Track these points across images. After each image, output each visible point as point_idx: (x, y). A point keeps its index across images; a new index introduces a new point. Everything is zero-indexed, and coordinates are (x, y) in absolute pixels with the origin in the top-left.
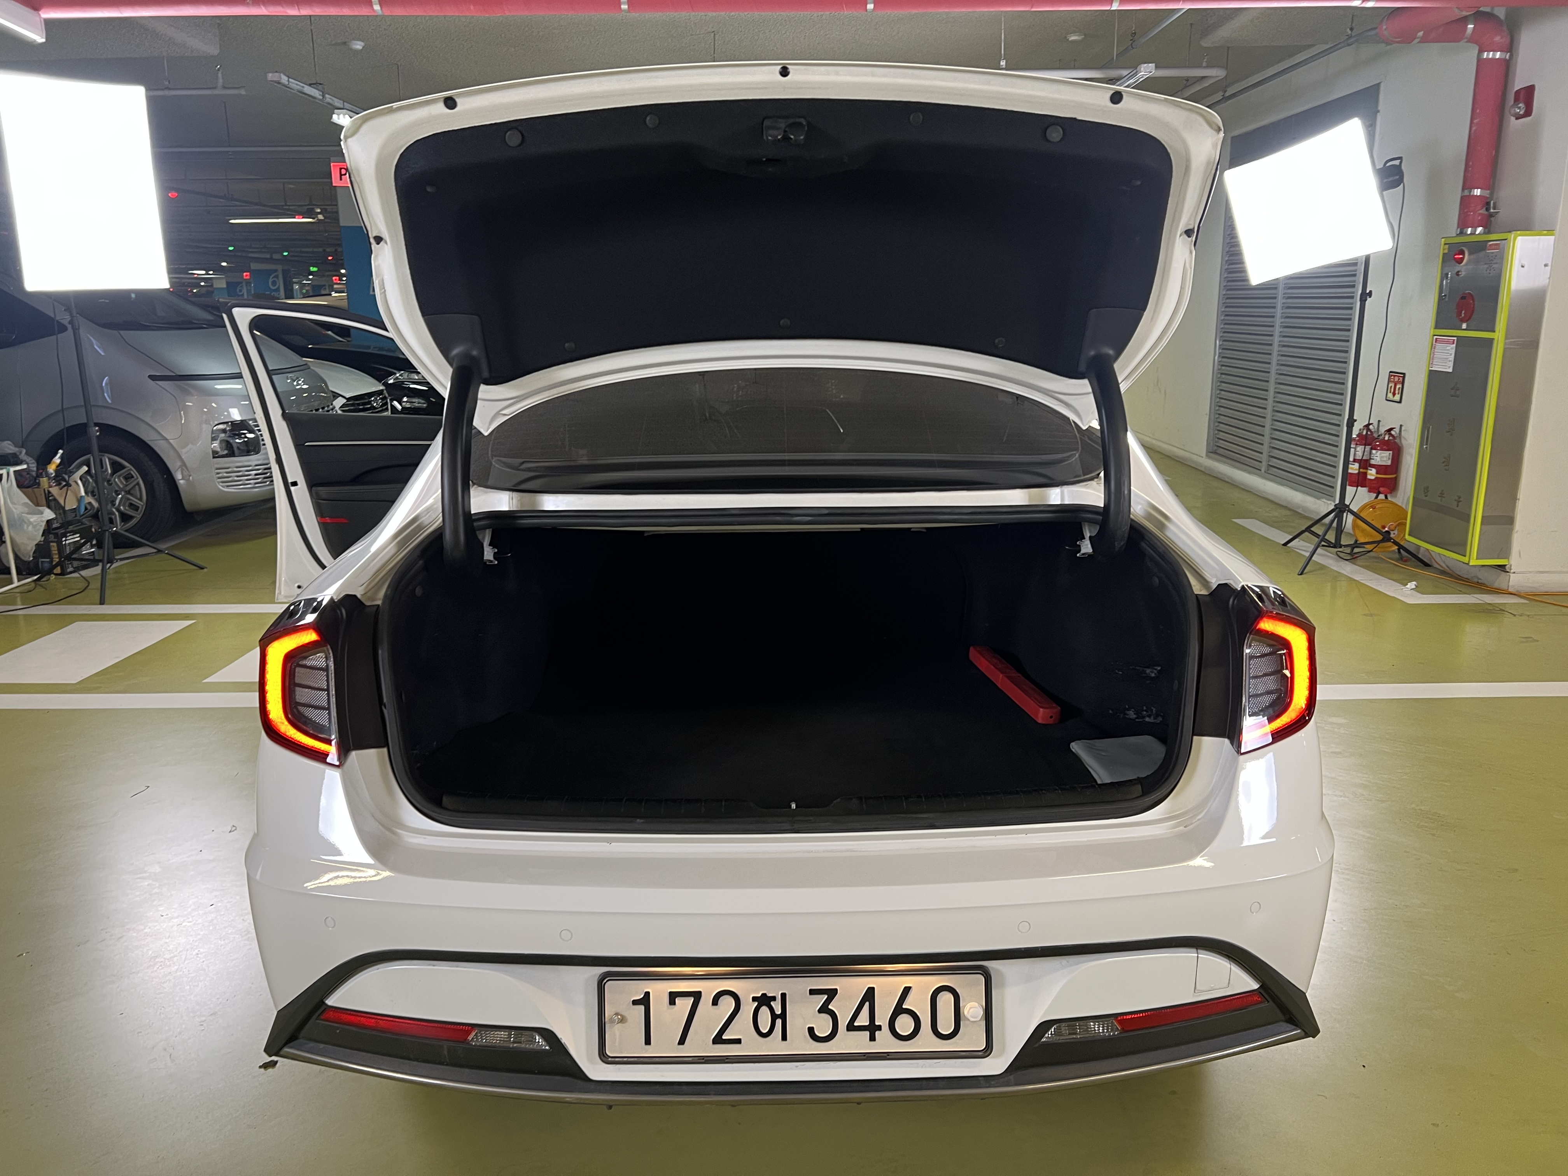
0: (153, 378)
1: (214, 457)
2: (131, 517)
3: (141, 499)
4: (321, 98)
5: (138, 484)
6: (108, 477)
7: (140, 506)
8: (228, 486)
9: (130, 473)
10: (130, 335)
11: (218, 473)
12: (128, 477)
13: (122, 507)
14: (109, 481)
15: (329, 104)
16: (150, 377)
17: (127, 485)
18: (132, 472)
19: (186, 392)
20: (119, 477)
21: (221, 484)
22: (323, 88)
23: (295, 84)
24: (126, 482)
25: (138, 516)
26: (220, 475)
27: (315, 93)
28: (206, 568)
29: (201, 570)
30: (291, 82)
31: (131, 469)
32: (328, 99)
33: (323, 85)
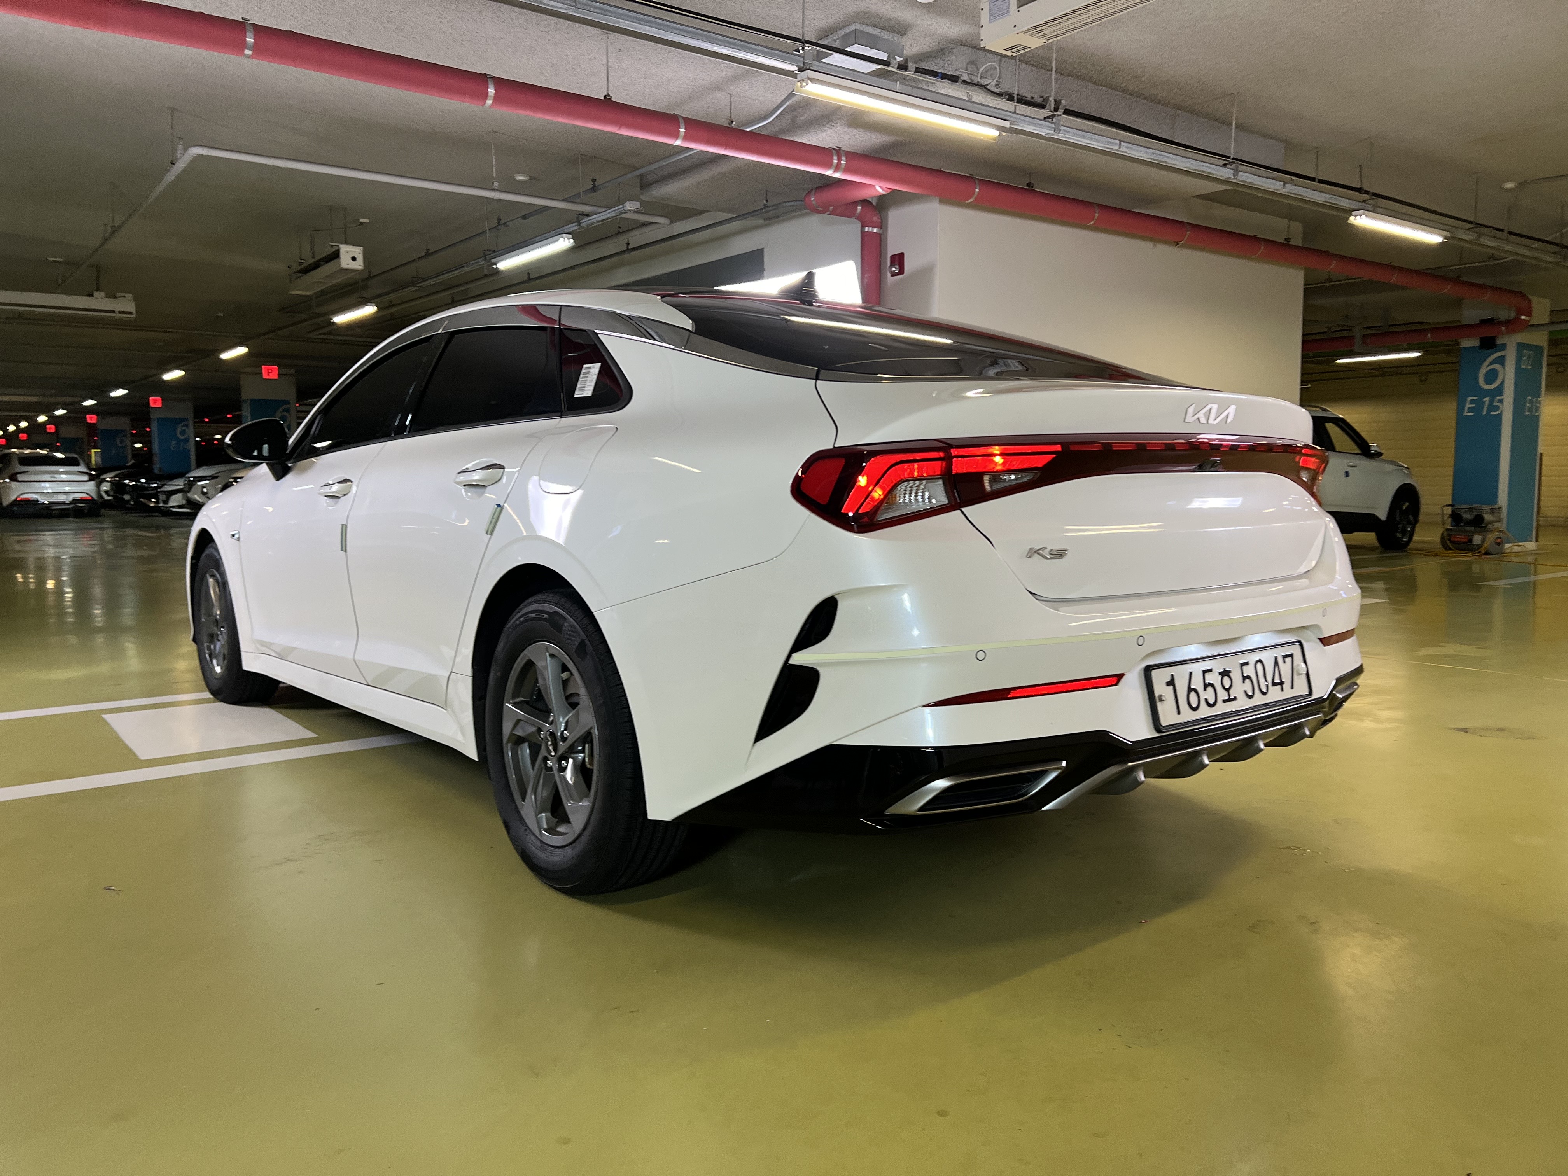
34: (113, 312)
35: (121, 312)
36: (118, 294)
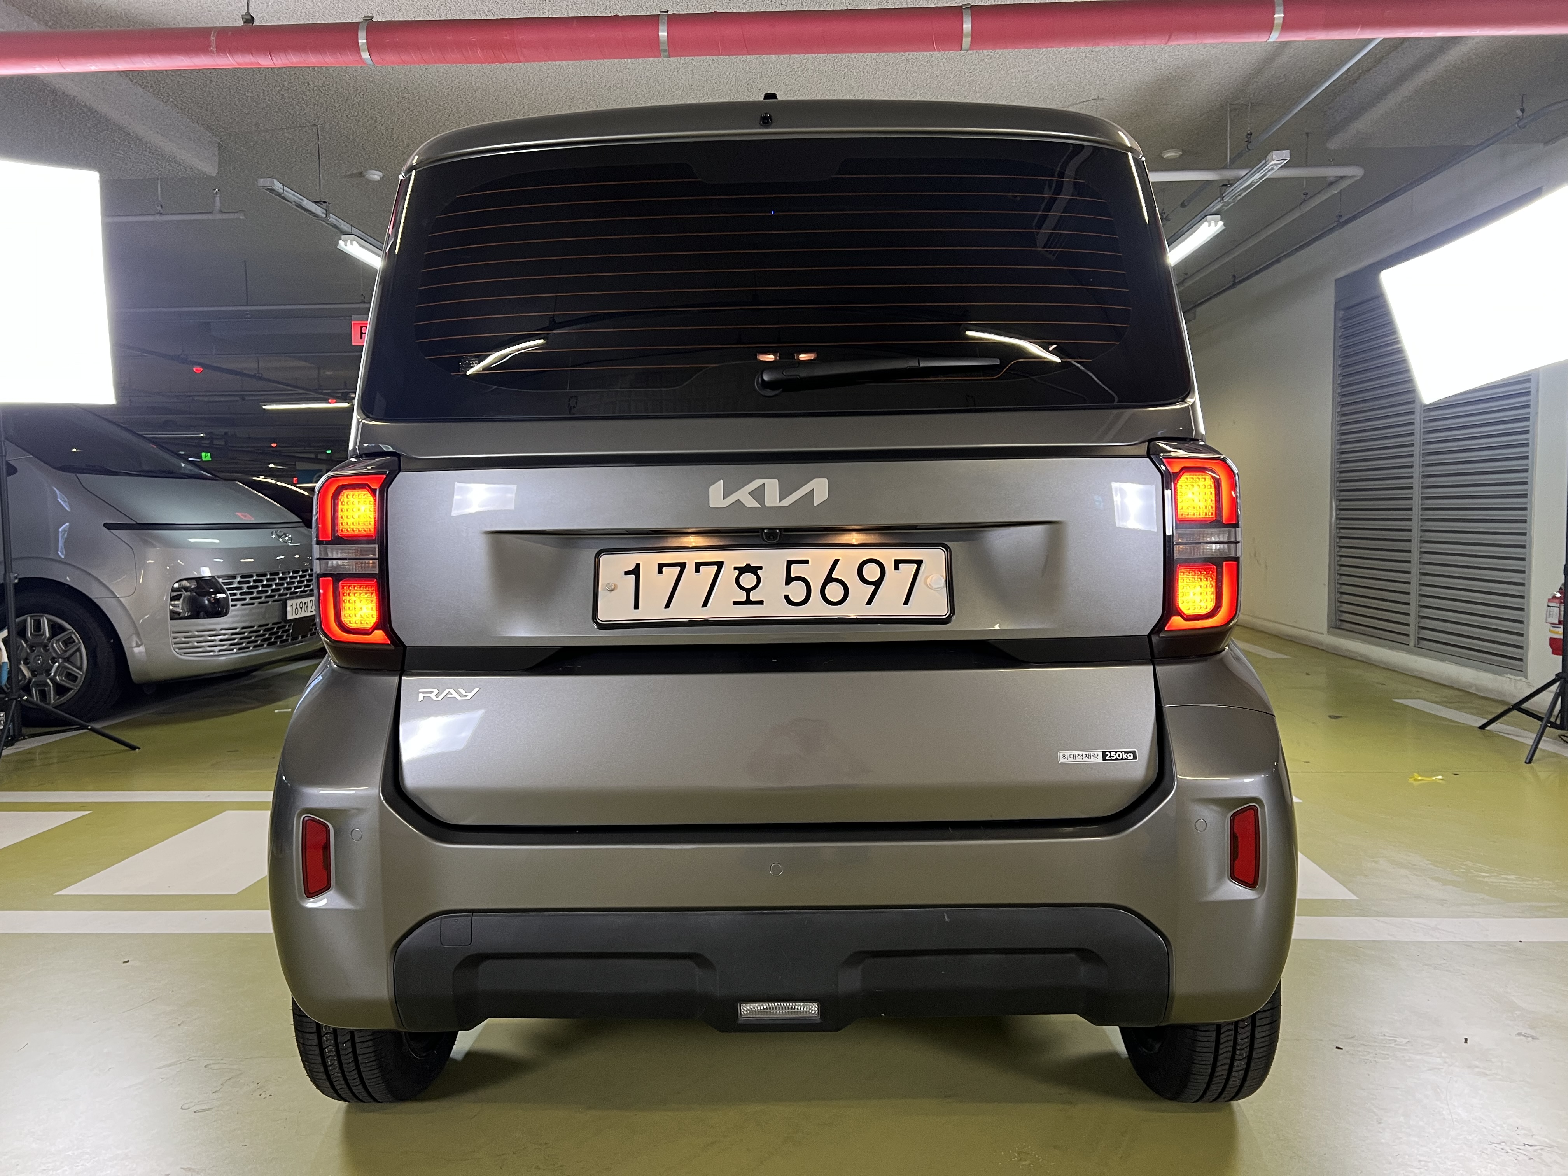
0: (108, 526)
1: (171, 619)
2: (69, 689)
3: (80, 669)
4: (325, 216)
5: (79, 650)
6: (46, 641)
7: (79, 676)
8: (185, 653)
9: (71, 637)
10: (87, 479)
11: (175, 638)
12: (68, 642)
13: (57, 677)
14: (45, 647)
15: (335, 226)
16: (105, 525)
17: (65, 651)
18: (73, 636)
19: (146, 542)
20: (57, 642)
21: (177, 650)
22: (327, 206)
23: (290, 194)
24: (65, 648)
25: (75, 688)
26: (178, 640)
27: (317, 210)
28: (139, 748)
29: (134, 751)
30: (286, 191)
31: (72, 632)
32: (333, 219)
33: (325, 202)
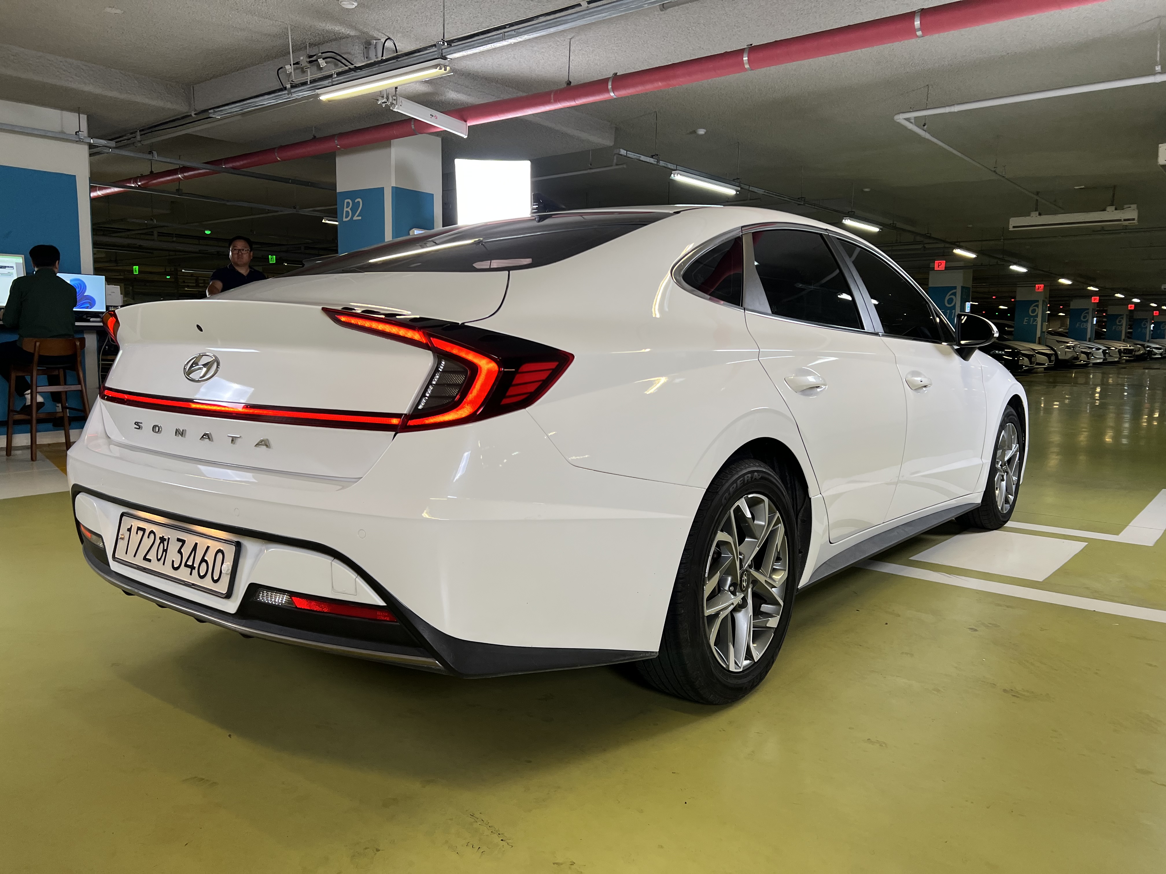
4: (656, 163)
15: (665, 167)
22: (658, 157)
27: (652, 160)
30: (629, 154)
32: (662, 163)
33: (657, 155)
34: (1120, 220)
35: (1125, 220)
36: (1126, 206)
